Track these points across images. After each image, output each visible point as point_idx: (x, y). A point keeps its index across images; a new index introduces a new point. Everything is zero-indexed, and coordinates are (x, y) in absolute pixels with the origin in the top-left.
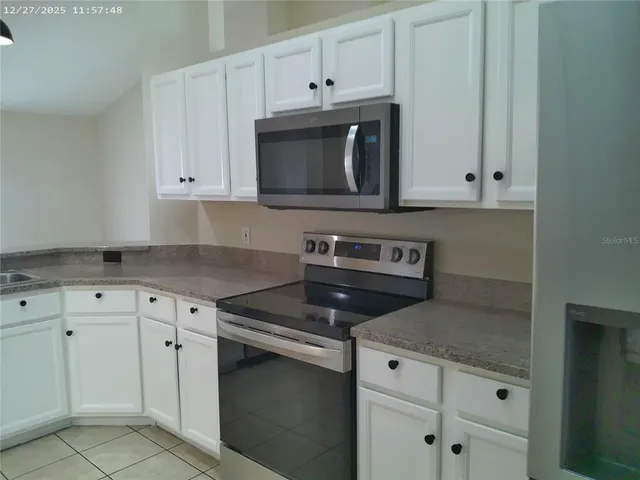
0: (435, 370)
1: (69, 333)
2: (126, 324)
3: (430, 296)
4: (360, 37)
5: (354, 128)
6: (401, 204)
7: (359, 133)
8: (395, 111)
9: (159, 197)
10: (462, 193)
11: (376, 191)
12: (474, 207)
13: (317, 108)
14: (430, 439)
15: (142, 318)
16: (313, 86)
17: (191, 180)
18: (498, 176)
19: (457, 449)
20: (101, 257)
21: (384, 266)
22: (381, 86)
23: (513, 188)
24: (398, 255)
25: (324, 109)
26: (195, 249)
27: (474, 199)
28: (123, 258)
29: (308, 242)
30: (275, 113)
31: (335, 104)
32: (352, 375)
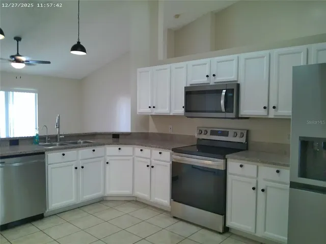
0: (255, 167)
1: (107, 163)
2: (129, 160)
3: (247, 149)
4: (226, 61)
5: (225, 91)
6: (240, 116)
7: (226, 93)
8: (238, 86)
9: (138, 114)
10: (263, 113)
11: (232, 112)
12: (266, 117)
13: (208, 83)
14: (254, 189)
15: (136, 158)
16: (207, 76)
17: (154, 107)
18: (274, 107)
19: (263, 190)
20: (112, 136)
21: (230, 138)
22: (233, 77)
23: (279, 111)
24: (235, 135)
25: (211, 84)
26: (148, 134)
27: (266, 114)
28: (120, 136)
29: (200, 130)
30: (191, 85)
31: (215, 83)
32: (225, 171)
